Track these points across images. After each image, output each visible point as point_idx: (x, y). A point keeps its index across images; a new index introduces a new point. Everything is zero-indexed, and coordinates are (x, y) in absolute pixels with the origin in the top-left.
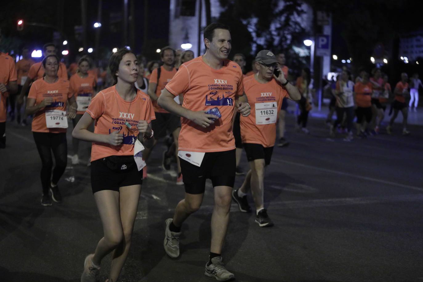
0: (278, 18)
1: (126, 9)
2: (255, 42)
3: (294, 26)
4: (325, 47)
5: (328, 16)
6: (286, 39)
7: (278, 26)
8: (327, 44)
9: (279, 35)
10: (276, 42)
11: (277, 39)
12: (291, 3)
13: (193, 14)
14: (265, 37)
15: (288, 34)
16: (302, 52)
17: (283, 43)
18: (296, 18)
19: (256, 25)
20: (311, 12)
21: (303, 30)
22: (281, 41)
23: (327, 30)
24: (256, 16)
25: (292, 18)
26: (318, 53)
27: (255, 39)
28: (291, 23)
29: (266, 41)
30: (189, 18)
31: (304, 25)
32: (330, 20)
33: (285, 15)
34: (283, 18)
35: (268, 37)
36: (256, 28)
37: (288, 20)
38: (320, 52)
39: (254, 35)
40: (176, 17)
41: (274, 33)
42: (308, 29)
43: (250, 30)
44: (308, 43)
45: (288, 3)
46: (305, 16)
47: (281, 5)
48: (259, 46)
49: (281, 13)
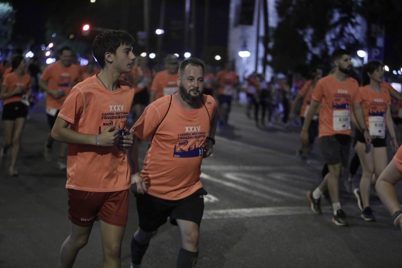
0: (333, 29)
2: (310, 52)
3: (348, 37)
4: (378, 58)
5: (381, 28)
7: (333, 36)
8: (380, 55)
9: (333, 45)
10: (330, 53)
11: (332, 50)
12: (346, 15)
13: (251, 23)
14: (321, 47)
15: (342, 45)
16: (356, 63)
18: (350, 29)
19: (312, 36)
20: (365, 24)
21: (357, 41)
23: (380, 42)
24: (313, 27)
25: (347, 29)
27: (310, 49)
28: (345, 35)
29: (321, 51)
30: (247, 27)
31: (357, 36)
32: (383, 32)
33: (340, 26)
34: (338, 30)
35: (323, 47)
36: (312, 38)
37: (342, 31)
39: (309, 45)
40: (236, 25)
41: (329, 43)
42: (362, 40)
43: (306, 40)
44: (362, 53)
45: (343, 15)
46: (359, 28)
47: (337, 16)
48: (314, 56)
49: (336, 25)
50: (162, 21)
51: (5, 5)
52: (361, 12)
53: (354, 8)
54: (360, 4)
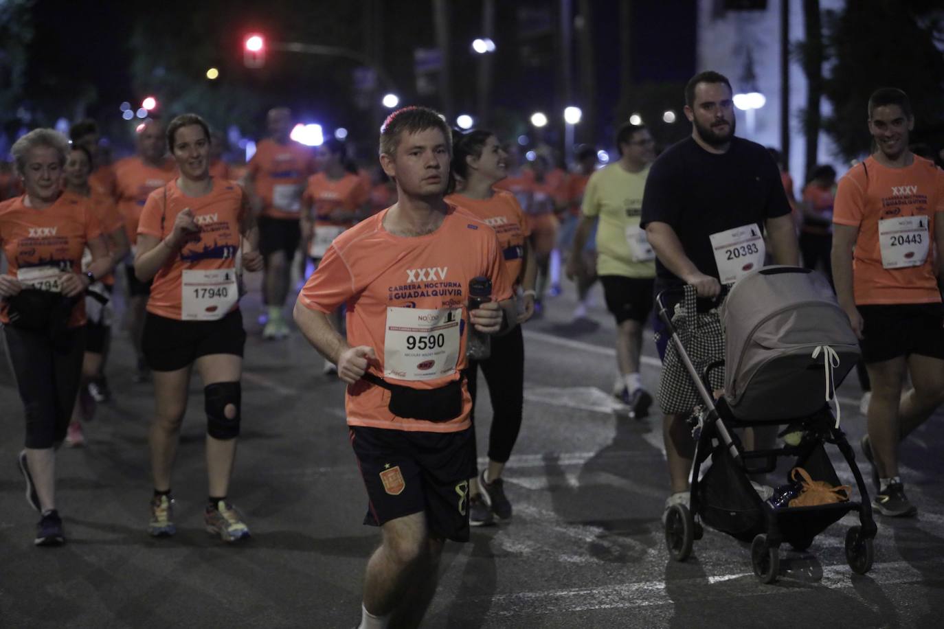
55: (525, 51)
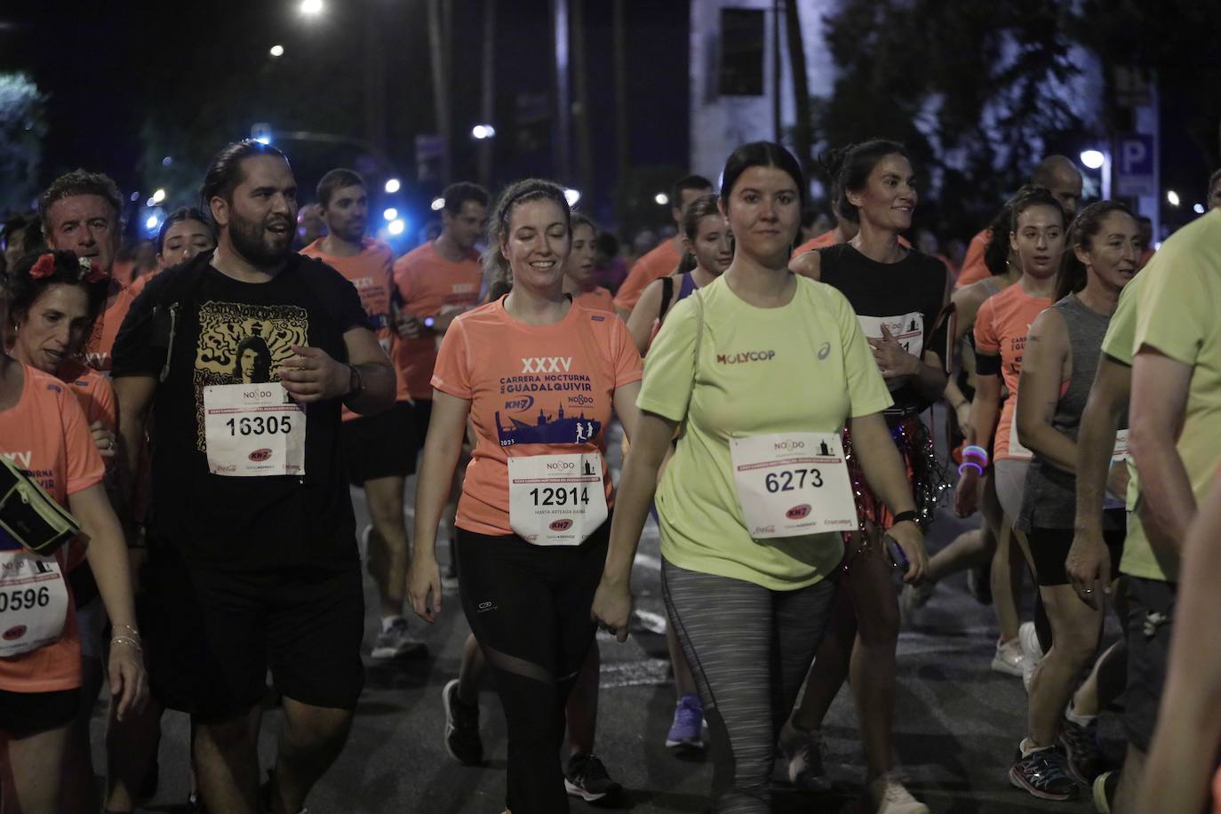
0: (1003, 92)
1: (562, 82)
2: (941, 164)
3: (1049, 113)
4: (1142, 169)
5: (1146, 78)
6: (1029, 150)
7: (1004, 112)
8: (1148, 159)
9: (1006, 139)
10: (1000, 161)
11: (1002, 152)
12: (1038, 46)
13: (756, 90)
14: (969, 146)
15: (1033, 136)
17: (1021, 164)
18: (1053, 87)
19: (939, 114)
20: (1097, 72)
21: (1076, 122)
22: (1013, 159)
23: (1147, 121)
24: (940, 88)
25: (1043, 89)
26: (1124, 188)
27: (938, 153)
28: (1040, 105)
29: (972, 158)
30: (746, 100)
31: (1078, 107)
32: (1153, 89)
33: (1023, 81)
34: (1016, 92)
35: (977, 146)
36: (942, 122)
37: (1030, 94)
38: (1128, 185)
39: (935, 142)
40: (710, 98)
41: (994, 135)
42: (1091, 119)
43: (923, 127)
44: (1093, 158)
45: (1029, 47)
46: (1079, 82)
47: (1011, 52)
48: (951, 175)
49: (1010, 76)
50: (488, 98)
51: (14, 80)
52: (1083, 33)
53: (1060, 24)
54: (1077, 10)
55: (524, 136)
